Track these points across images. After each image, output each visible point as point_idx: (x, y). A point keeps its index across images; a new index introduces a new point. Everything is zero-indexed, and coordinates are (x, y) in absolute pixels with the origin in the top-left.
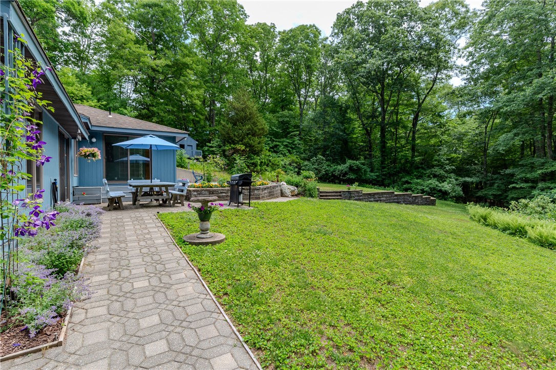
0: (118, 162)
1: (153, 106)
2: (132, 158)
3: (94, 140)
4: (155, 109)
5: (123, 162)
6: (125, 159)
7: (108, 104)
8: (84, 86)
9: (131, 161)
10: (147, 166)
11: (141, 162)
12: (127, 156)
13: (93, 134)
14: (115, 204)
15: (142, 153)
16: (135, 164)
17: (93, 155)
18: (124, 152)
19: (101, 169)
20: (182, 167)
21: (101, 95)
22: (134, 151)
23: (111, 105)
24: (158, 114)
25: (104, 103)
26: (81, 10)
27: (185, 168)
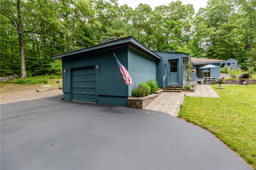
0: (200, 73)
1: (214, 50)
2: (204, 71)
3: (194, 67)
4: (215, 51)
5: (201, 73)
6: (202, 72)
7: (197, 53)
8: (190, 50)
9: (204, 72)
10: (209, 73)
11: (207, 72)
12: (203, 71)
13: (193, 66)
14: (199, 83)
15: (208, 69)
16: (205, 73)
17: (194, 71)
18: (202, 70)
19: (195, 75)
20: (226, 73)
21: (194, 51)
22: (205, 69)
23: (198, 54)
24: (217, 52)
25: (195, 53)
26: (189, 25)
27: (228, 74)
